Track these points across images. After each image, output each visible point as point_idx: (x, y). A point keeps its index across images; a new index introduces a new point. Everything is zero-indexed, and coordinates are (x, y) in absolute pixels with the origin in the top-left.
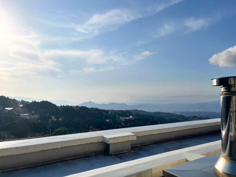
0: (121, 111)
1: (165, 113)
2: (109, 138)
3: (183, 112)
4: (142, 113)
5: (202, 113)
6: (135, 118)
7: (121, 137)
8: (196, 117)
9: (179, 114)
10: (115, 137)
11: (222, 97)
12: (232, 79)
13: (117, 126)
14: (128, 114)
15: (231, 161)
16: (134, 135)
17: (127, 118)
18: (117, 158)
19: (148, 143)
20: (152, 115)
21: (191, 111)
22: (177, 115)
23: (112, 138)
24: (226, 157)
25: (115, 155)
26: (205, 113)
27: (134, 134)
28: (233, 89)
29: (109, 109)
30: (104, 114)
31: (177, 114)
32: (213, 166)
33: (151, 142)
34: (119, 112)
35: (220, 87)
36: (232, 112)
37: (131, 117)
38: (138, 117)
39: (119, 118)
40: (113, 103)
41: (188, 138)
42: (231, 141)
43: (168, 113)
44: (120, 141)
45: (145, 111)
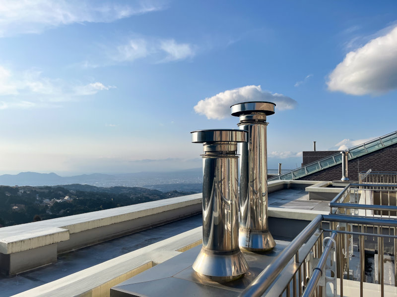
0: (47, 188)
1: (130, 188)
2: (9, 243)
3: (157, 185)
4: (88, 190)
5: (185, 186)
6: (75, 199)
7: (35, 238)
8: (176, 192)
9: (151, 188)
10: (22, 238)
11: (204, 160)
12: (218, 133)
13: (36, 216)
14: (61, 192)
15: (214, 255)
16: (64, 232)
17: (58, 201)
18: (27, 280)
19: (93, 242)
20: (107, 192)
21: (170, 183)
22: (149, 190)
23: (16, 242)
24: (208, 250)
25: (21, 275)
26: (189, 185)
27: (64, 230)
28: (219, 149)
29: (19, 186)
30: (8, 194)
31: (149, 188)
32: (191, 267)
33: (99, 241)
34: (42, 191)
35: (202, 144)
36: (218, 182)
37: (66, 198)
38: (80, 198)
39: (41, 202)
40: (29, 173)
41: (161, 226)
42: (216, 224)
43: (134, 189)
44: (34, 245)
45: (94, 185)
